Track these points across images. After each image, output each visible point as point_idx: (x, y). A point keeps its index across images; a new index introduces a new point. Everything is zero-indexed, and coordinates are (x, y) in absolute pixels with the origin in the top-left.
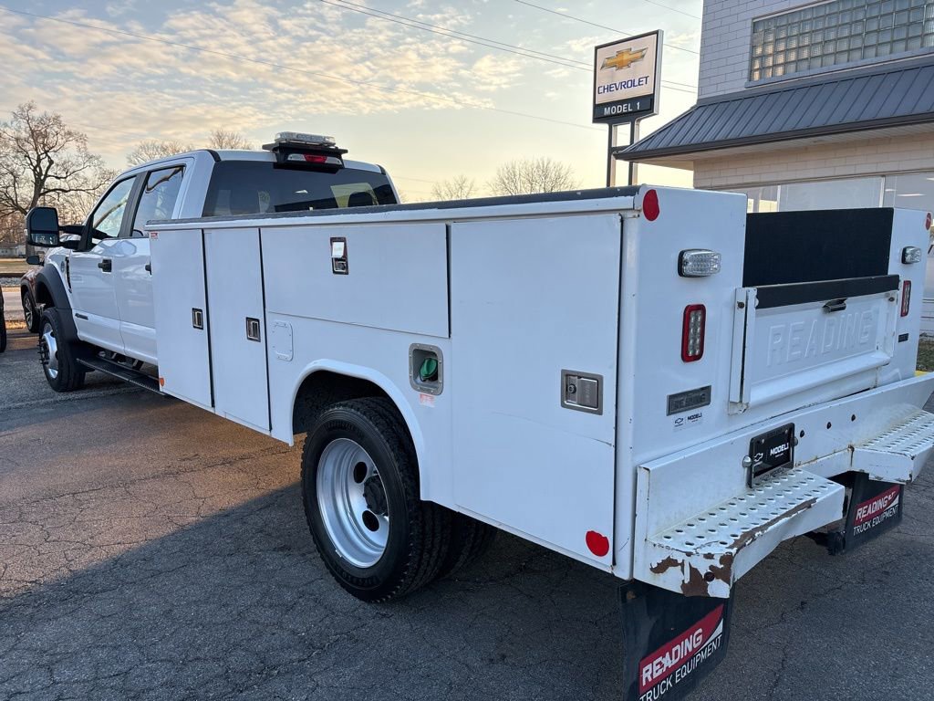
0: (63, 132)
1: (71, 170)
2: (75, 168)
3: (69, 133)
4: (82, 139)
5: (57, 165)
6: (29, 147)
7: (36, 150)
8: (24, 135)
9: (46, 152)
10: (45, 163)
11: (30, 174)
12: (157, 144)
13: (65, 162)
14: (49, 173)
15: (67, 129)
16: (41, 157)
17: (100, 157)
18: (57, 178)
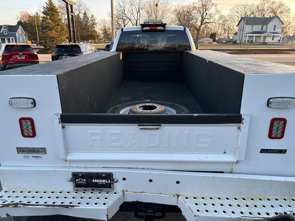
0: (211, 4)
1: (212, 16)
2: (213, 15)
3: (213, 4)
4: (216, 5)
5: (208, 15)
6: (201, 10)
7: (203, 10)
8: (200, 6)
9: (206, 11)
10: (205, 15)
11: (200, 18)
12: (240, 4)
13: (210, 14)
14: (205, 18)
15: (212, 3)
16: (204, 13)
17: (221, 11)
18: (208, 19)
